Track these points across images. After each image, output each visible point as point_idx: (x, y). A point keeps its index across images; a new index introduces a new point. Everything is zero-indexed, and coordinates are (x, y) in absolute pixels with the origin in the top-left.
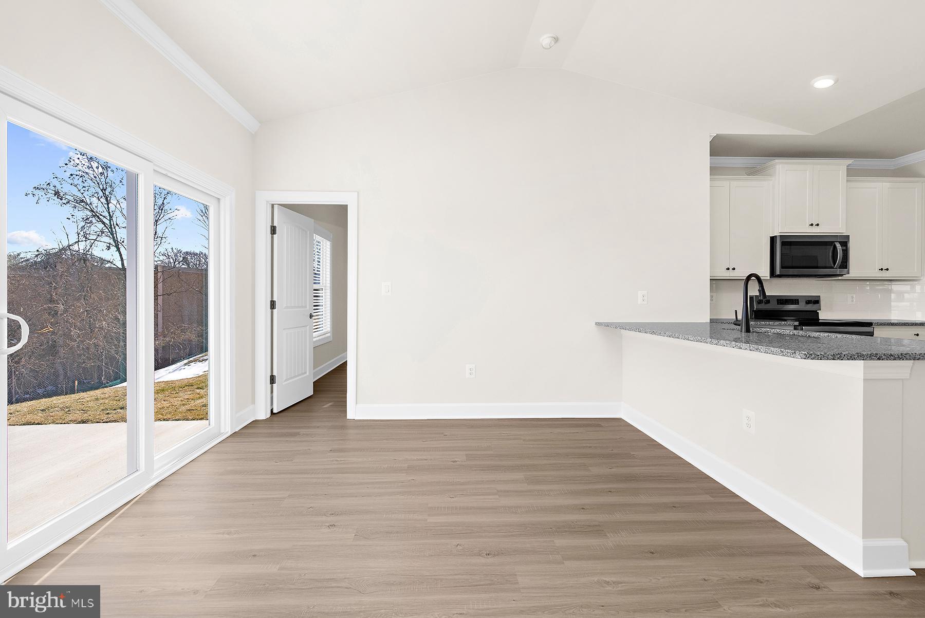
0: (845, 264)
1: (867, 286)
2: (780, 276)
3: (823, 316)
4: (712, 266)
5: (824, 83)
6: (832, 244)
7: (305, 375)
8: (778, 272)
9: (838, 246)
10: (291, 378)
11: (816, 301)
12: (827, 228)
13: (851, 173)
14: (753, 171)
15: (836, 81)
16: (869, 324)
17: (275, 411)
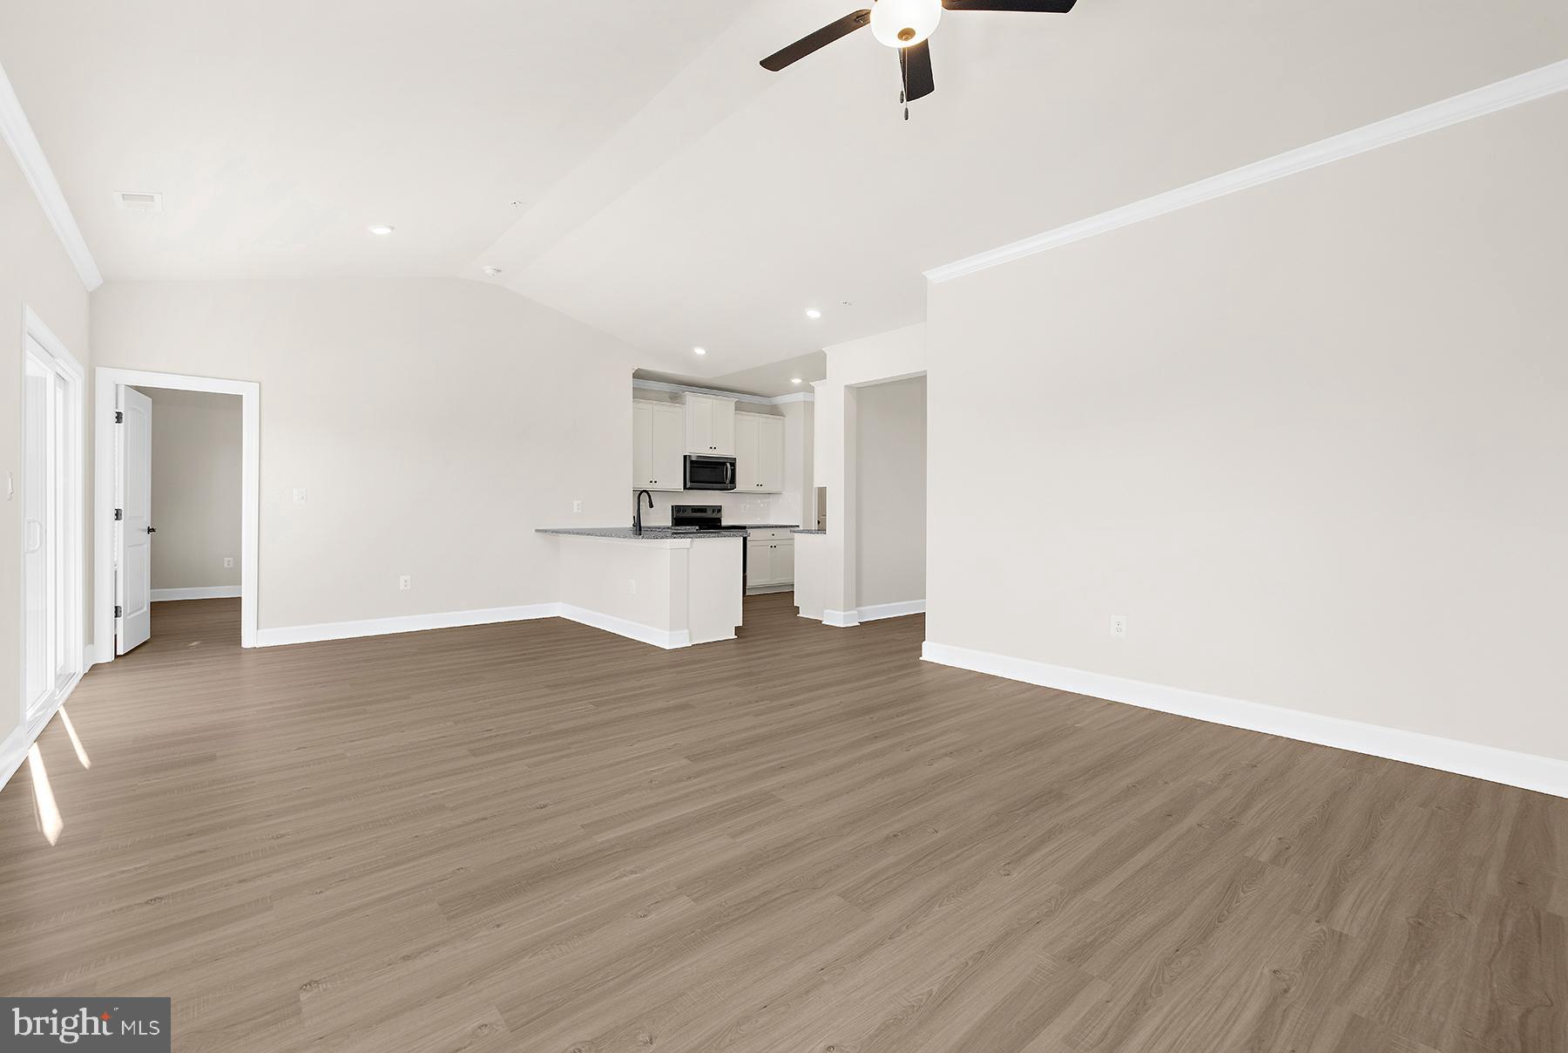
0: (733, 480)
1: (748, 496)
2: (689, 489)
3: (724, 523)
4: (636, 477)
5: (700, 351)
6: (724, 464)
7: (141, 612)
8: (688, 485)
9: (728, 465)
10: (136, 611)
11: (719, 509)
12: (721, 452)
13: (739, 407)
14: (675, 398)
15: (707, 352)
16: (744, 528)
17: (120, 652)
